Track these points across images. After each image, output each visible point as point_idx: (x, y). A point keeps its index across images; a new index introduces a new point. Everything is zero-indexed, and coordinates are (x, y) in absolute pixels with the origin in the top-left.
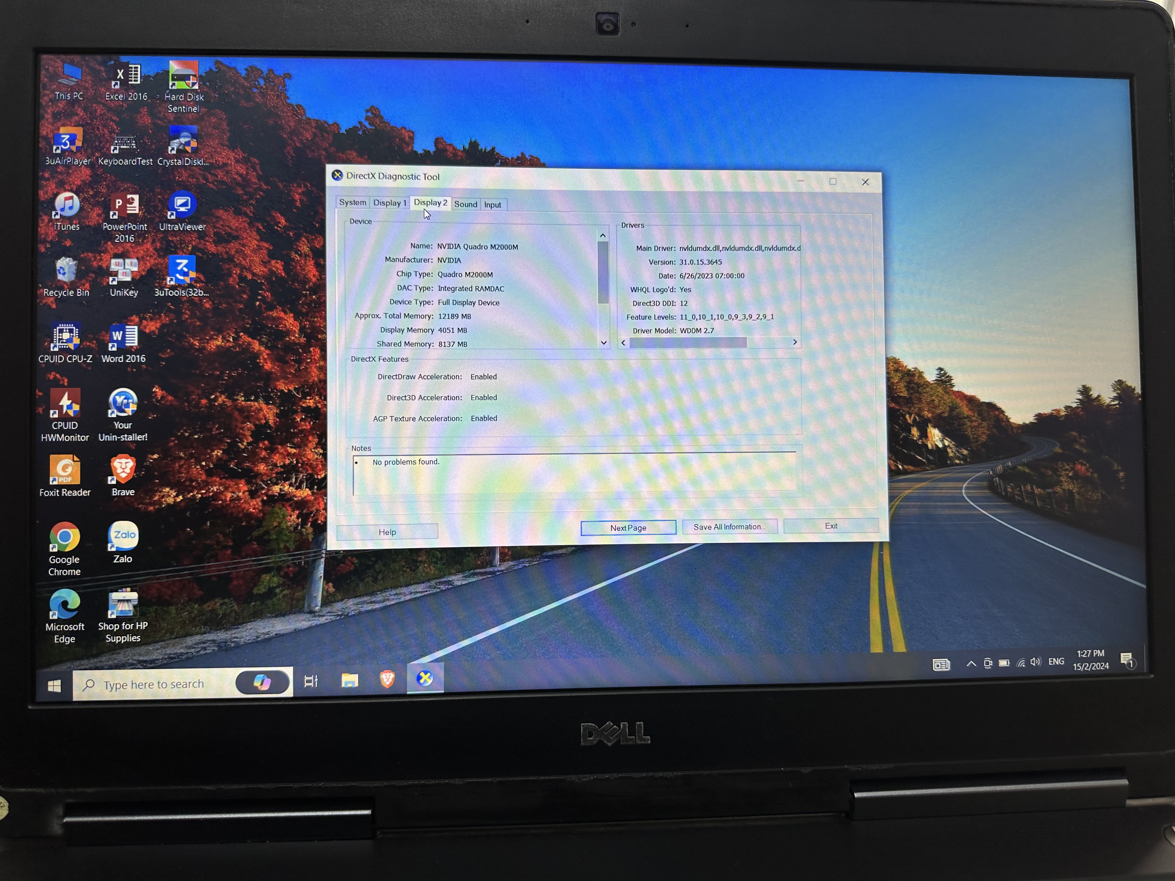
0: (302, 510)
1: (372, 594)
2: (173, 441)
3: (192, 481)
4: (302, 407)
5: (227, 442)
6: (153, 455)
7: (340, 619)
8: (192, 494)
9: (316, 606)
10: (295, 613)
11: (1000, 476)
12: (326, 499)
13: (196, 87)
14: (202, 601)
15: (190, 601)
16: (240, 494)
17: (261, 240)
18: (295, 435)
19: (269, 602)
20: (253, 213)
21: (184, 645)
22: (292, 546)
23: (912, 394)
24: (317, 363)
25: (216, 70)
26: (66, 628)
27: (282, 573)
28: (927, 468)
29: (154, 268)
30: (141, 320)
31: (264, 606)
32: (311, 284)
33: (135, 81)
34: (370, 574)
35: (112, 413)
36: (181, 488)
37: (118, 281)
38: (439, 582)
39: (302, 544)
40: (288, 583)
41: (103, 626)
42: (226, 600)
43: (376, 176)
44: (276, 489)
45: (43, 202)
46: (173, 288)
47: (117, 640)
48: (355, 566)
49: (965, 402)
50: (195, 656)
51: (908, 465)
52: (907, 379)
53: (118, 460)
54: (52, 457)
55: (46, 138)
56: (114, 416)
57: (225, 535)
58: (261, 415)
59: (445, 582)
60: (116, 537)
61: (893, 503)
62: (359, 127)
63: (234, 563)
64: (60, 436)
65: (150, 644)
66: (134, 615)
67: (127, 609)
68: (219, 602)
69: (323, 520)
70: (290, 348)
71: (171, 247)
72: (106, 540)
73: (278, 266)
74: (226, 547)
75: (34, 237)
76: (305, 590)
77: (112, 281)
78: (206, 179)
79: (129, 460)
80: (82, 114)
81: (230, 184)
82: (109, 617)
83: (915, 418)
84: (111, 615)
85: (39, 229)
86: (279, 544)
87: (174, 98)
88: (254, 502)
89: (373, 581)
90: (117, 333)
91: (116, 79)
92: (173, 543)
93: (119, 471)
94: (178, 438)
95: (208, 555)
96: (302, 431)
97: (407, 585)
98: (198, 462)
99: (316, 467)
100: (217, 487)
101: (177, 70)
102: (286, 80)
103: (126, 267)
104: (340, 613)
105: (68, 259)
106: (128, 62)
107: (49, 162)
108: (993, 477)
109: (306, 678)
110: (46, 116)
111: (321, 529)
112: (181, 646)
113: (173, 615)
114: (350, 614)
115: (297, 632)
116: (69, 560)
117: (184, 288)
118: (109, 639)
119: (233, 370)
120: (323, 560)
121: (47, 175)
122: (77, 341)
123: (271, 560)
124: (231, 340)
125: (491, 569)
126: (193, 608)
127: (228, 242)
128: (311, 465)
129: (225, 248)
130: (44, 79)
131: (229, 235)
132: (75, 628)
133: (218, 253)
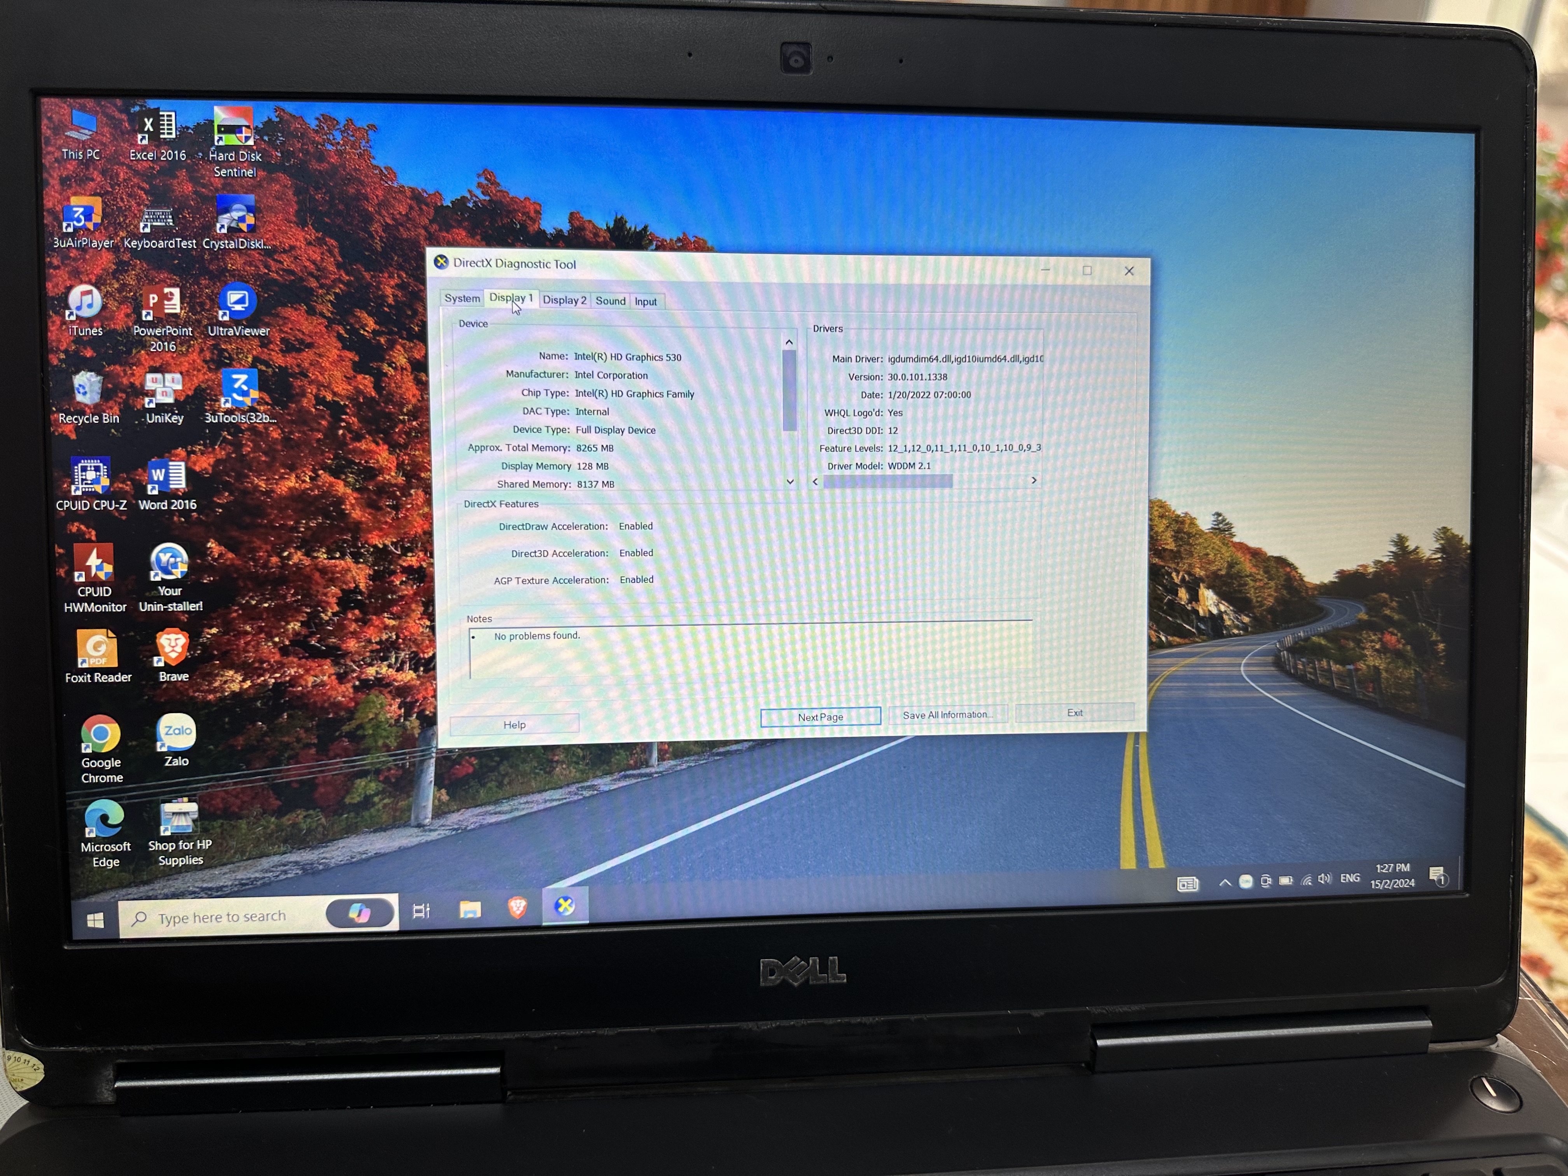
0: (405, 698)
1: (497, 802)
2: (236, 611)
3: (262, 662)
4: (401, 566)
5: (306, 613)
6: (211, 628)
7: (457, 834)
8: (262, 678)
9: (426, 818)
10: (399, 827)
11: (1290, 650)
12: (436, 684)
13: (251, 142)
14: (280, 813)
15: (264, 813)
16: (325, 678)
17: (345, 347)
18: (393, 602)
19: (366, 814)
20: (332, 313)
21: (259, 868)
22: (393, 743)
23: (1180, 546)
24: (419, 509)
25: (278, 119)
26: (107, 848)
27: (381, 778)
28: (1197, 639)
29: (203, 386)
30: (189, 453)
31: (359, 819)
32: (410, 407)
33: (168, 134)
34: (494, 778)
35: (156, 576)
36: (248, 671)
37: (156, 404)
38: (582, 787)
39: (407, 741)
40: (390, 789)
41: (155, 846)
42: (311, 812)
43: (493, 263)
44: (371, 671)
45: (53, 298)
46: (229, 412)
47: (172, 862)
48: (475, 768)
49: (1248, 556)
50: (273, 881)
51: (1173, 635)
52: (1175, 527)
53: (165, 636)
54: (80, 633)
55: (52, 212)
56: (158, 579)
57: (307, 730)
58: (349, 577)
59: (589, 787)
60: (167, 734)
61: (1152, 684)
62: (469, 197)
63: (320, 766)
64: (89, 606)
65: (216, 867)
66: (194, 831)
67: (185, 824)
68: (301, 813)
69: (432, 710)
70: (383, 490)
71: (226, 358)
72: (153, 738)
73: (366, 382)
74: (308, 746)
75: (43, 346)
76: (411, 799)
77: (149, 403)
78: (267, 267)
79: (180, 636)
80: (99, 179)
81: (300, 274)
82: (162, 834)
83: (1183, 577)
84: (164, 831)
85: (49, 334)
86: (376, 741)
87: (221, 157)
88: (343, 688)
89: (497, 787)
90: (158, 471)
91: (142, 132)
92: (241, 740)
93: (168, 649)
94: (242, 607)
95: (286, 755)
96: (402, 598)
97: (540, 791)
98: (270, 637)
99: (422, 643)
100: (295, 669)
101: (224, 119)
102: (370, 132)
103: (167, 384)
104: (456, 827)
105: (89, 374)
106: (158, 109)
107: (57, 243)
108: (1280, 651)
109: (415, 908)
110: (52, 182)
111: (429, 722)
112: (256, 869)
113: (244, 831)
114: (469, 828)
115: (402, 850)
116: (107, 764)
117: (244, 412)
118: (163, 862)
119: (311, 519)
120: (433, 761)
121: (56, 262)
122: (105, 482)
123: (368, 761)
124: (308, 480)
125: (648, 770)
126: (268, 822)
127: (299, 351)
128: (415, 642)
129: (296, 359)
130: (46, 130)
131: (302, 341)
132: (119, 848)
133: (286, 367)
